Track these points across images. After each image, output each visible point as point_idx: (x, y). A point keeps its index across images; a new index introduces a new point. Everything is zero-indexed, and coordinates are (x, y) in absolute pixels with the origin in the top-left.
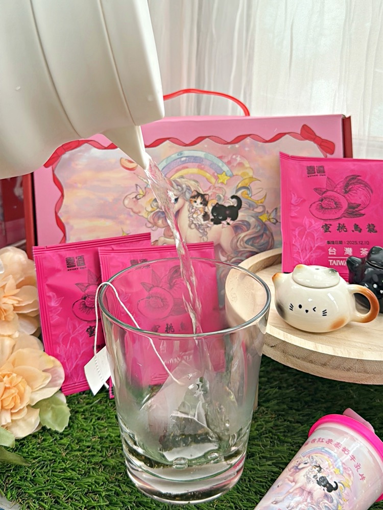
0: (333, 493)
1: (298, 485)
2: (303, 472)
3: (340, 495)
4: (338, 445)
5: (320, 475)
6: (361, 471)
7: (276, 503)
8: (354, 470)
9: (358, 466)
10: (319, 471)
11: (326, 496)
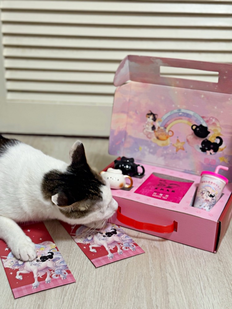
0: (214, 198)
1: (205, 199)
2: (205, 195)
3: (216, 197)
4: (212, 183)
5: (209, 194)
6: (219, 188)
7: (200, 206)
8: (218, 188)
9: (218, 187)
10: (209, 193)
11: (212, 199)
